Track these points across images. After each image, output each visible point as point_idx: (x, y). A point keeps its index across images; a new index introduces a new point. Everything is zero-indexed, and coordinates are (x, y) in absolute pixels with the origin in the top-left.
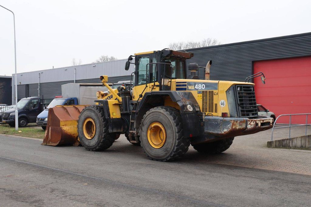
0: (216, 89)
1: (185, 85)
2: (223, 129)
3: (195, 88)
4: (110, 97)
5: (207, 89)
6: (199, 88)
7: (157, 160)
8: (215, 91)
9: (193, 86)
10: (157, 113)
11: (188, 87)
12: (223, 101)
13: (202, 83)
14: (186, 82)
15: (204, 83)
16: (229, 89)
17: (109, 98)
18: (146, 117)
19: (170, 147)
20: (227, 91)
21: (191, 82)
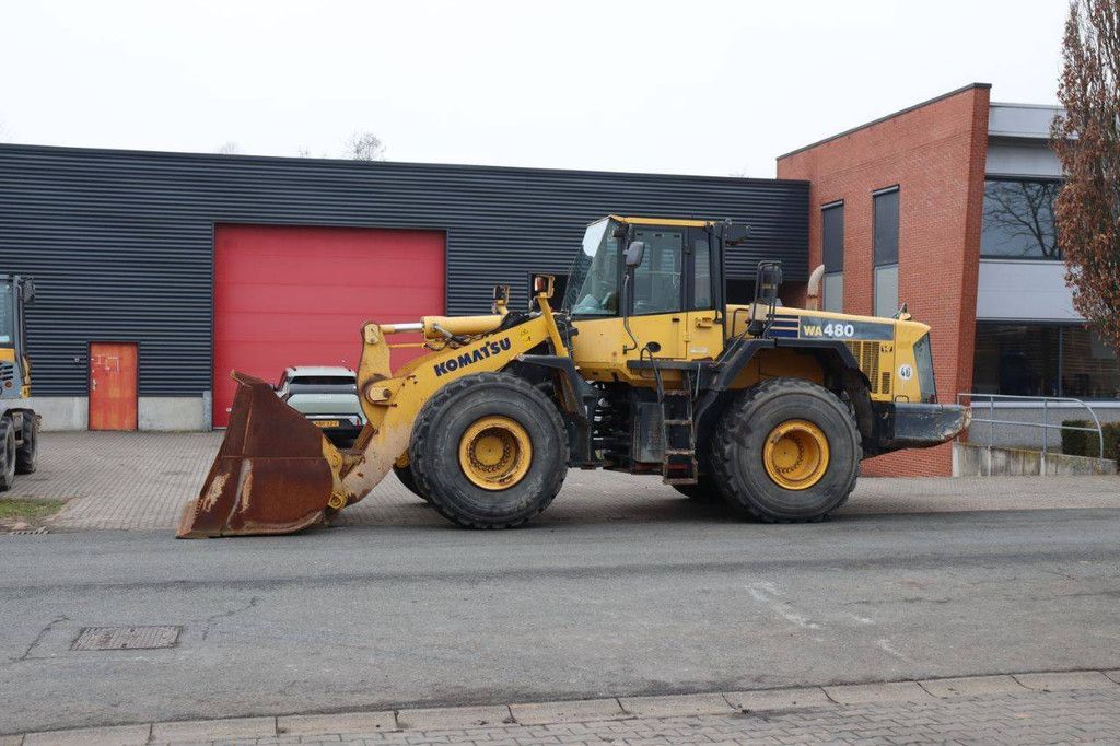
0: (889, 338)
1: (796, 325)
2: (944, 431)
3: (825, 331)
4: (499, 345)
5: (860, 336)
6: (836, 334)
7: (793, 521)
8: (883, 343)
9: (819, 328)
10: (801, 396)
11: (802, 330)
12: (905, 367)
13: (844, 323)
14: (796, 317)
15: (850, 322)
16: (921, 341)
17: (490, 351)
18: (760, 406)
19: (841, 482)
20: (917, 346)
21: (812, 317)
